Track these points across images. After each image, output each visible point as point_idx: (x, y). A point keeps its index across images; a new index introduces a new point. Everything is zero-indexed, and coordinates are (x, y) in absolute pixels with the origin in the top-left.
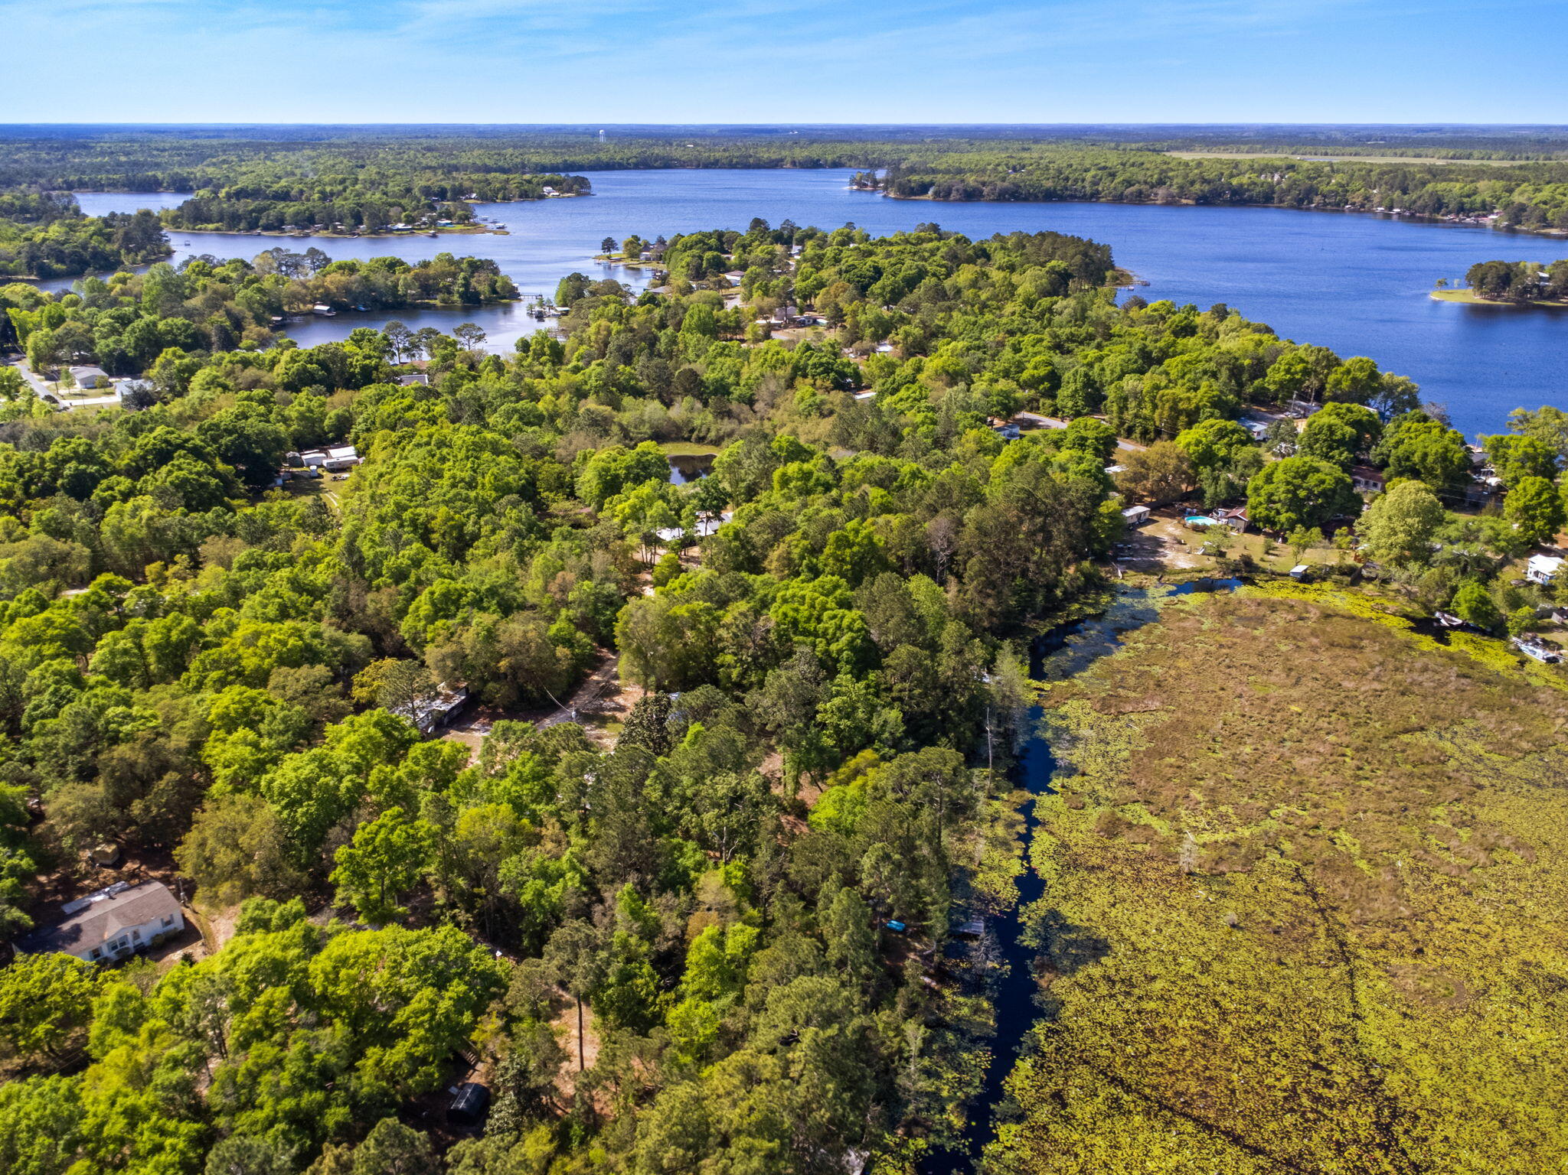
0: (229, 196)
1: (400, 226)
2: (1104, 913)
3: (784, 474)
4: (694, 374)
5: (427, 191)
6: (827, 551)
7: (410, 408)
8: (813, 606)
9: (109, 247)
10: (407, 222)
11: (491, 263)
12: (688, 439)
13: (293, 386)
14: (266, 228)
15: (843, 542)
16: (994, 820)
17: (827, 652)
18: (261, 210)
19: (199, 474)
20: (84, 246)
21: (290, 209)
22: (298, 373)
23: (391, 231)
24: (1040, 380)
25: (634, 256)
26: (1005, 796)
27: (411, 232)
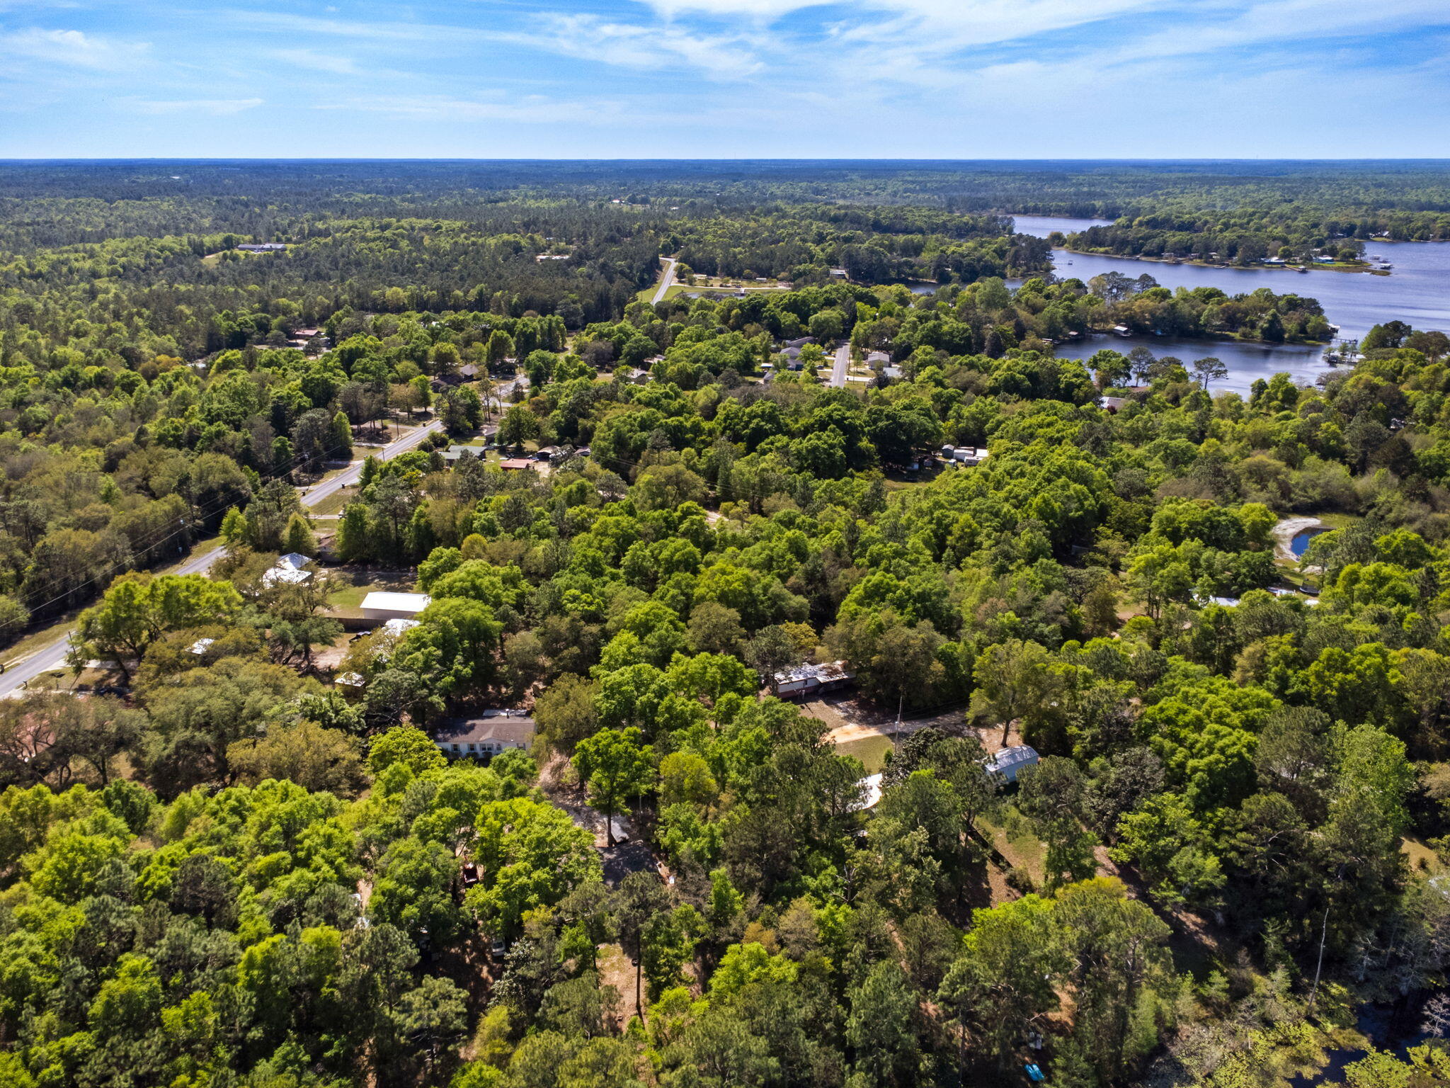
0: (1141, 224)
1: (1274, 259)
3: (1355, 573)
4: (1406, 447)
5: (1333, 228)
6: (1313, 667)
7: (1050, 425)
8: (1208, 714)
9: (998, 262)
10: (1282, 257)
11: (1313, 302)
13: (994, 391)
14: (1148, 254)
15: (1341, 665)
16: (1285, 1043)
17: (1182, 765)
18: (1146, 238)
20: (979, 260)
21: (1173, 238)
22: (1006, 380)
23: (1262, 264)
26: (1330, 1027)
27: (1282, 266)
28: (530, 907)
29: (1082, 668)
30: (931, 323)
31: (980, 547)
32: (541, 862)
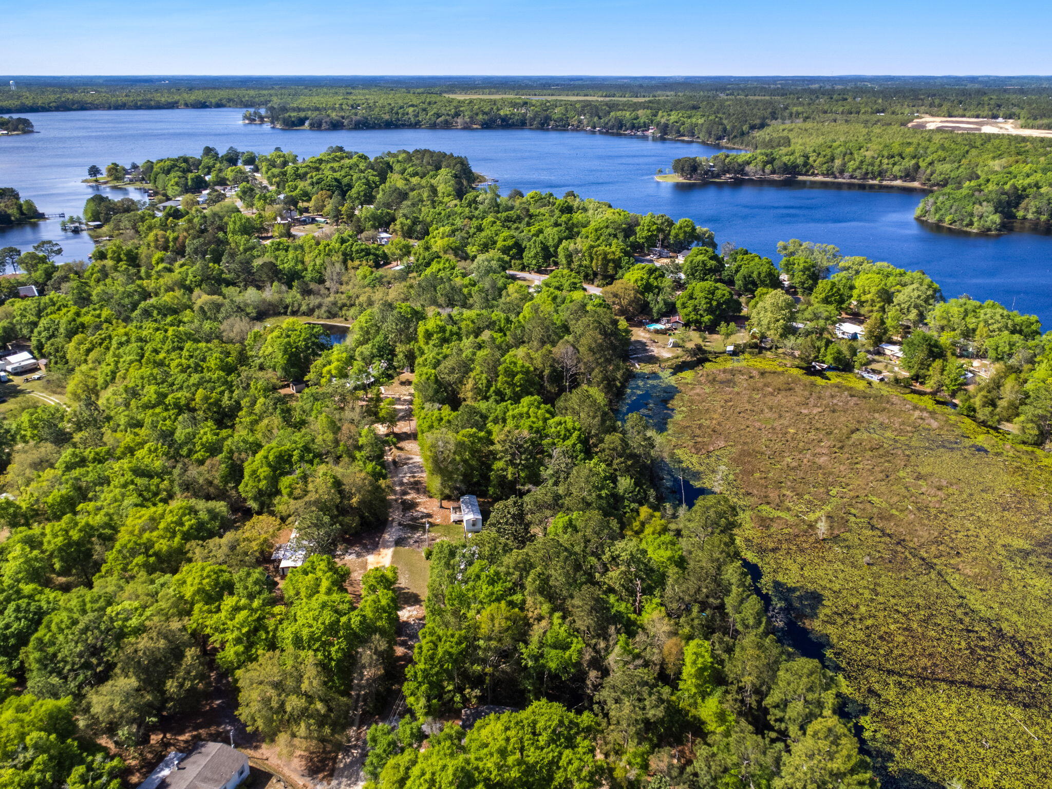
2: (802, 576)
3: (427, 330)
6: (501, 379)
11: (10, 190)
12: (285, 313)
25: (117, 179)
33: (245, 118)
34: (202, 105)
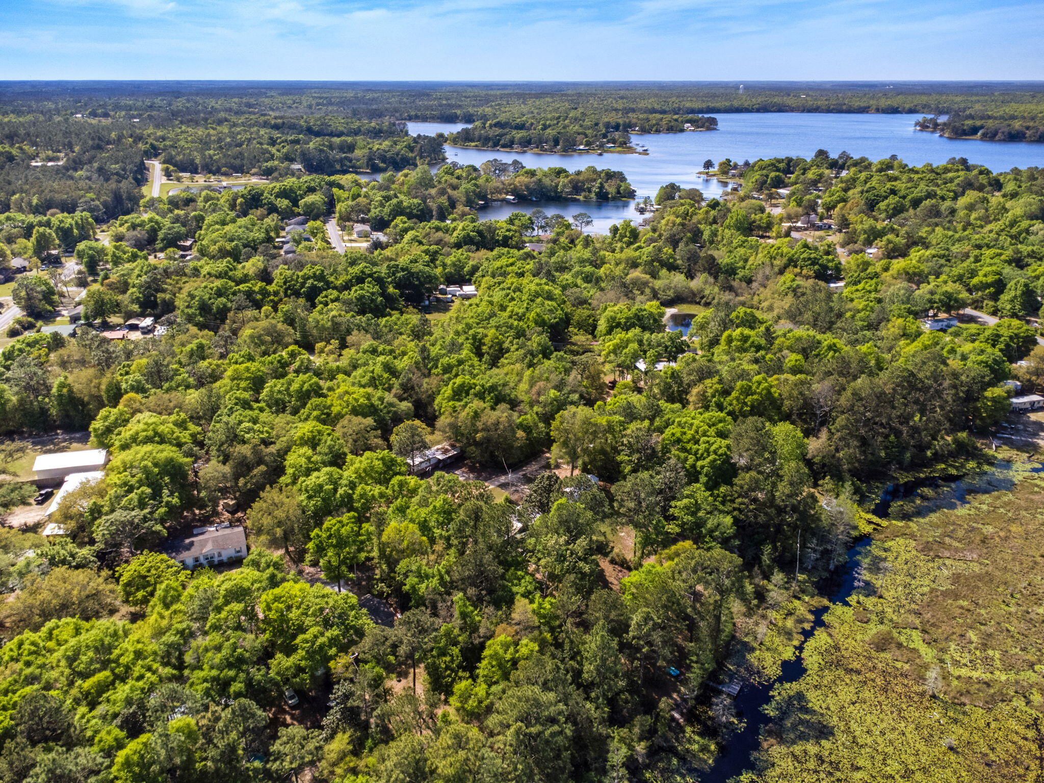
0: (491, 126)
1: (582, 147)
2: (842, 707)
3: (730, 336)
4: (713, 258)
5: (607, 125)
6: (734, 394)
7: (512, 264)
8: (697, 432)
9: (411, 155)
10: (586, 145)
11: (621, 174)
12: (699, 303)
13: (458, 246)
14: (504, 146)
16: (790, 614)
17: (694, 466)
18: (501, 135)
19: (373, 294)
20: (398, 154)
21: (519, 135)
22: (464, 237)
23: (575, 150)
24: (987, 286)
25: (725, 173)
26: (807, 599)
27: (587, 151)
28: (332, 658)
29: (617, 418)
30: (395, 201)
31: (508, 350)
32: (327, 624)
33: (917, 124)
34: (894, 111)
